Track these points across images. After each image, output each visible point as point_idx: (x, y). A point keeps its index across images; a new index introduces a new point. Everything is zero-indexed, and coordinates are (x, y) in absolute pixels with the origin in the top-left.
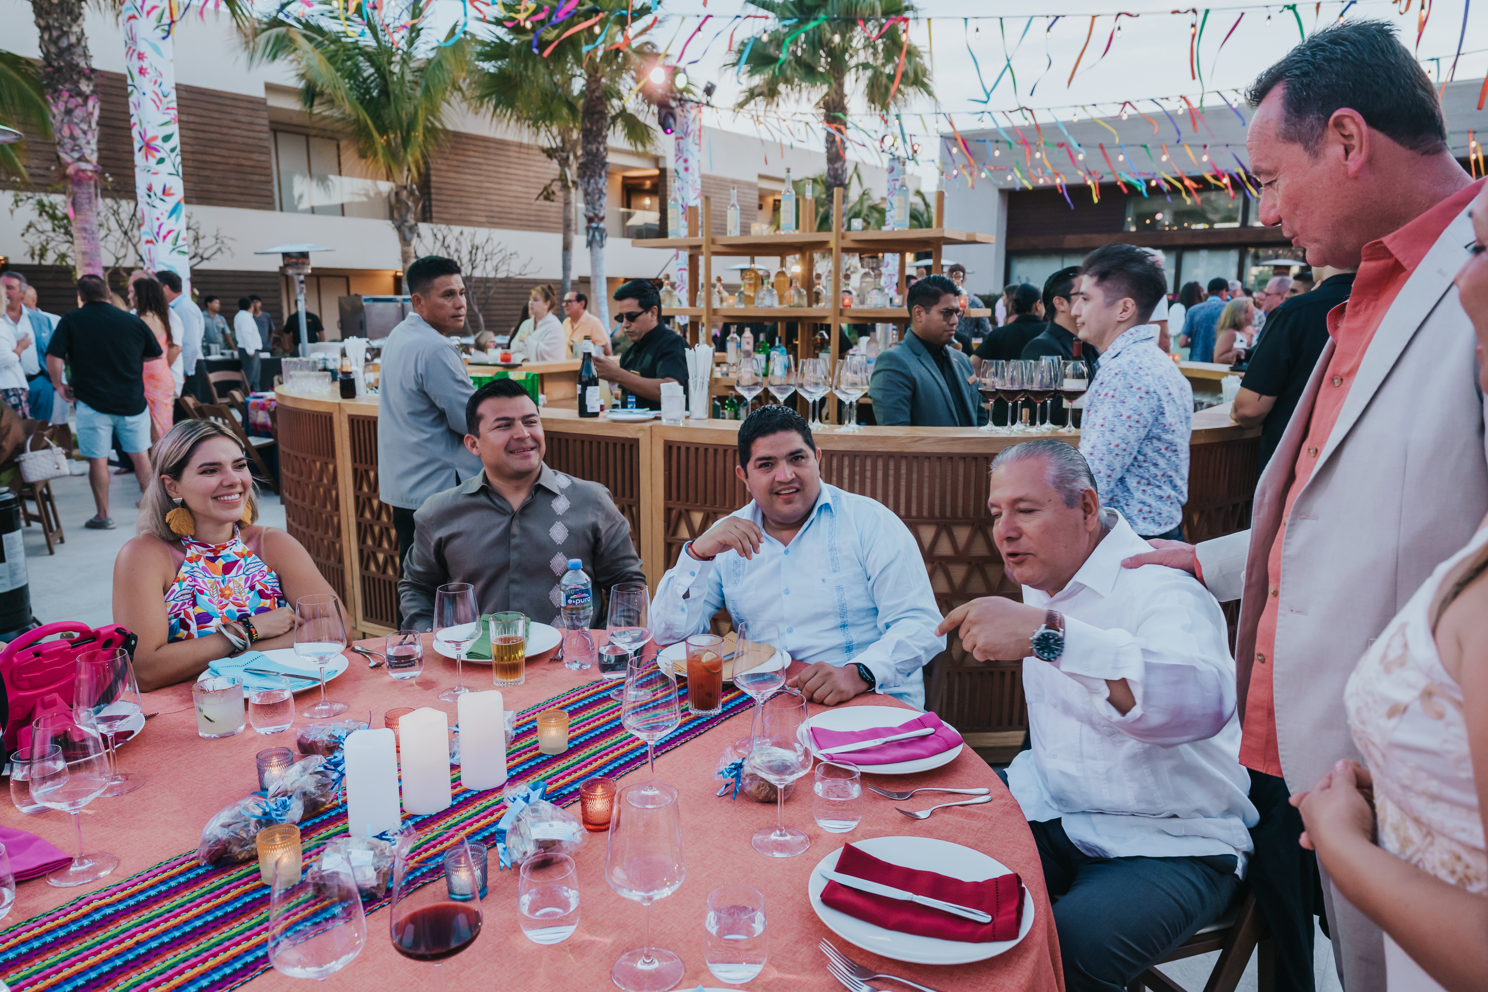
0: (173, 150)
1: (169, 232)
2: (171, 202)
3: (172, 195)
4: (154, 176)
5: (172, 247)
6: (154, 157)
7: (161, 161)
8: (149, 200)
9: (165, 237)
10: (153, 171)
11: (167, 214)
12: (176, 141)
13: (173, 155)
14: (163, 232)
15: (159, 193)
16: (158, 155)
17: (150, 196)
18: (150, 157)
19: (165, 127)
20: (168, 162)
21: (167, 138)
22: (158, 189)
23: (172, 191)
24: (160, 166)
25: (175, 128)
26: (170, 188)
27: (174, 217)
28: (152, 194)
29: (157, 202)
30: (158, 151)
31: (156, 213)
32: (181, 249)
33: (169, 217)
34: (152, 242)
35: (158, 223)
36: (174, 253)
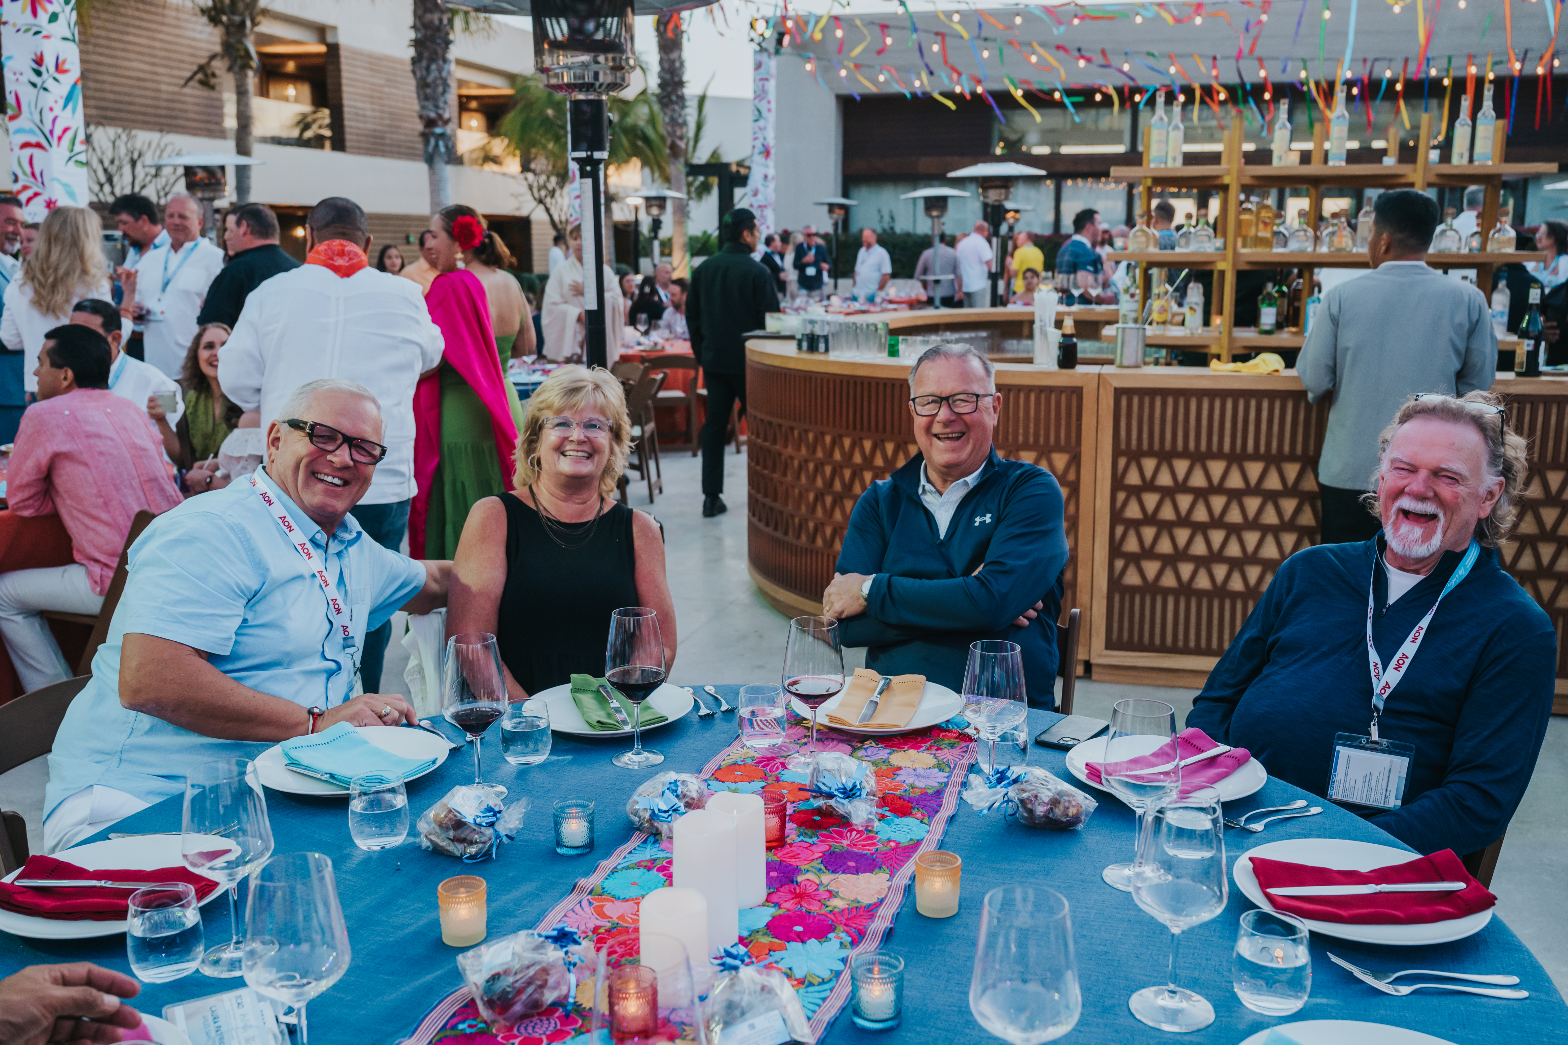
1: (66, 130)
2: (66, 83)
3: (68, 70)
4: (46, 41)
5: (68, 155)
6: (46, 10)
7: (54, 17)
8: (35, 79)
9: (60, 138)
10: (44, 33)
11: (61, 102)
13: (68, 8)
14: (55, 131)
15: (49, 68)
16: (50, 9)
17: (39, 73)
18: (40, 11)
20: (62, 20)
22: (49, 62)
23: (66, 67)
24: (53, 25)
26: (65, 61)
27: (71, 106)
28: (43, 69)
29: (50, 84)
33: (65, 106)
34: (38, 145)
35: (51, 116)
36: (71, 163)
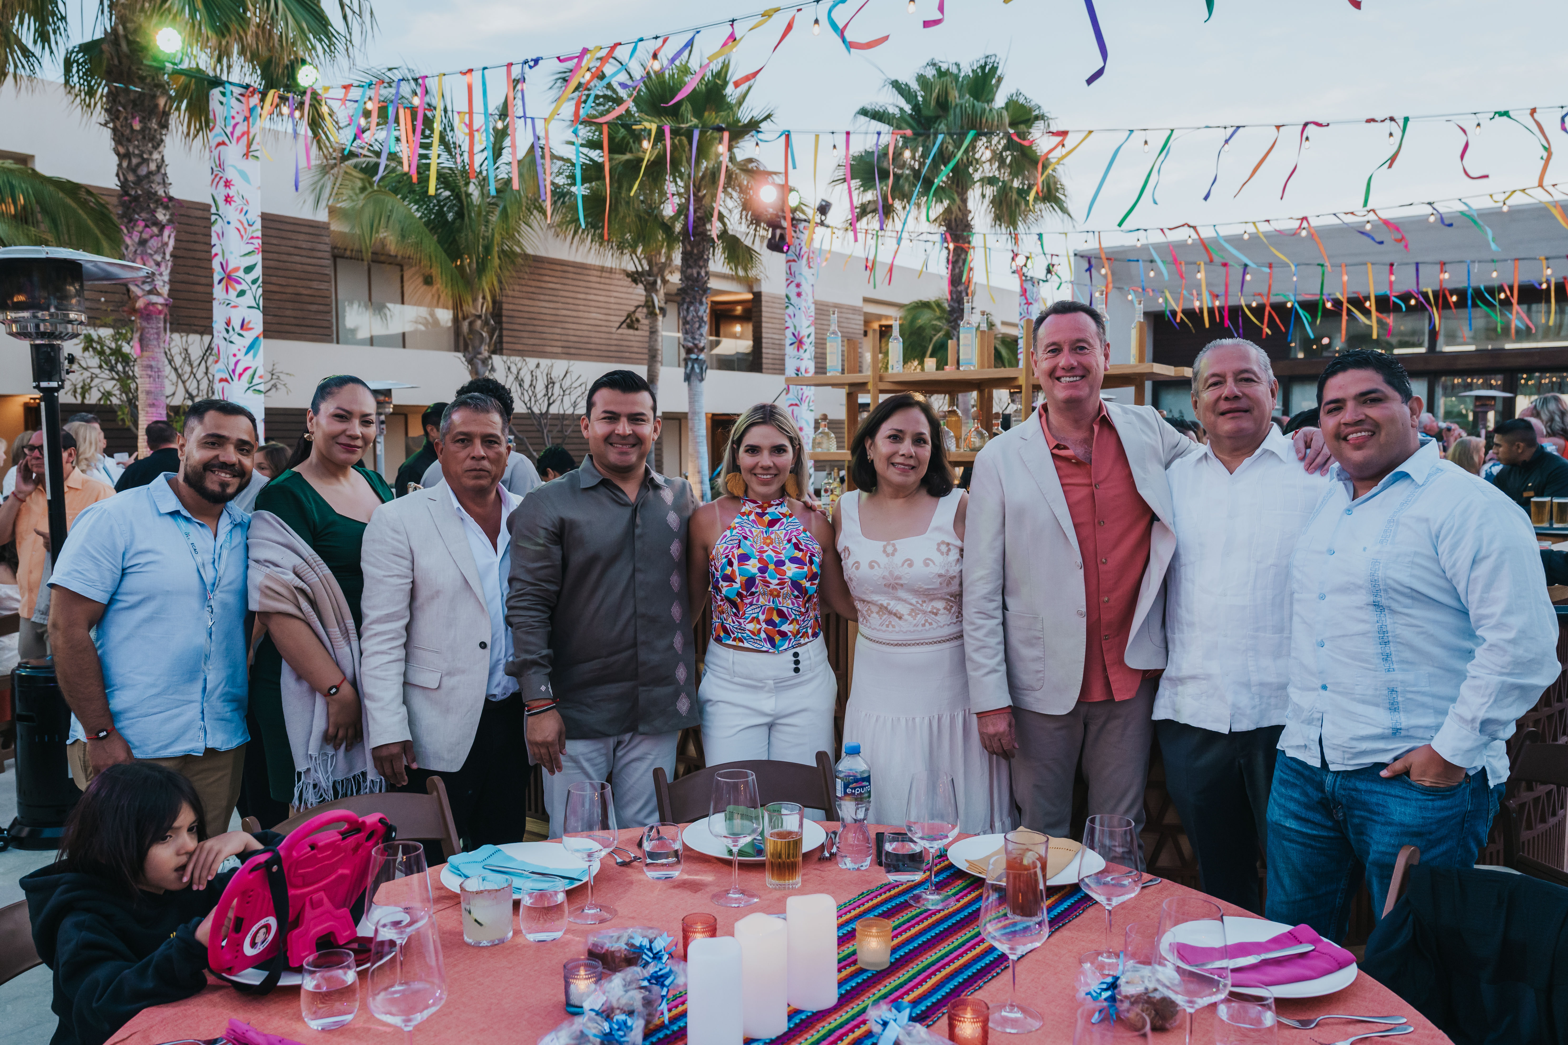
0: (254, 282)
1: (246, 369)
2: (250, 336)
3: (251, 329)
4: (233, 310)
5: (247, 385)
6: (235, 289)
7: (242, 293)
8: (226, 336)
9: (240, 375)
10: (233, 304)
11: (244, 350)
12: (258, 272)
13: (254, 287)
14: (239, 370)
15: (238, 328)
16: (239, 288)
17: (227, 331)
18: (230, 289)
19: (247, 258)
20: (249, 294)
21: (249, 269)
22: (236, 323)
23: (250, 326)
24: (240, 298)
25: (258, 258)
26: (249, 322)
27: (251, 353)
28: (230, 329)
29: (235, 338)
30: (239, 283)
31: (233, 349)
32: (257, 388)
33: (247, 353)
34: (226, 380)
35: (235, 360)
36: (250, 392)
